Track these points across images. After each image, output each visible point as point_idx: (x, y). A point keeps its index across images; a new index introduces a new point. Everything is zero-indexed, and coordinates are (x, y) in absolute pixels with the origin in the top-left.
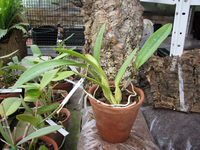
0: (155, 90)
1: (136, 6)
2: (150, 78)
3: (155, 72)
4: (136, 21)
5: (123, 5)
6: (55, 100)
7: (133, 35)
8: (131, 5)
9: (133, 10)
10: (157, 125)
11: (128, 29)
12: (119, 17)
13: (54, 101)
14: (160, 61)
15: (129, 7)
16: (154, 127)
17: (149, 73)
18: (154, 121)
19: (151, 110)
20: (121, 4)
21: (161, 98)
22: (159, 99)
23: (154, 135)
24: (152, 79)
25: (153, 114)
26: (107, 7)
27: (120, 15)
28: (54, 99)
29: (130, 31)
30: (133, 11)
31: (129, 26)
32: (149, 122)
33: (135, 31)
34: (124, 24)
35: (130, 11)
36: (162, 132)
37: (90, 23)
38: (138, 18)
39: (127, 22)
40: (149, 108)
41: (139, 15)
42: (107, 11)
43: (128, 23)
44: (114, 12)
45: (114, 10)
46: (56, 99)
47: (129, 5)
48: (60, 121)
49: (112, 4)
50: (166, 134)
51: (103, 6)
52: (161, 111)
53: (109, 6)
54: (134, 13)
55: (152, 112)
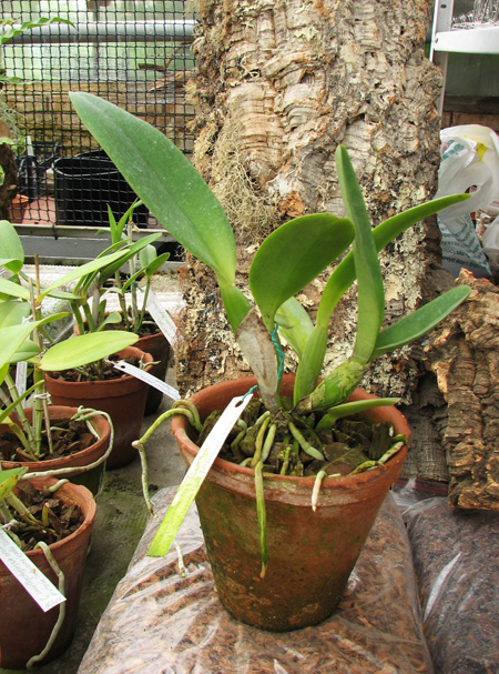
0: (465, 427)
1: (406, 64)
2: (448, 377)
3: (473, 351)
4: (404, 129)
5: (342, 61)
6: (55, 450)
7: (384, 187)
8: (382, 59)
9: (392, 82)
10: (455, 590)
11: (364, 162)
12: (325, 109)
13: (51, 451)
14: (492, 303)
15: (370, 67)
16: (443, 597)
17: (444, 350)
18: (445, 572)
19: (444, 515)
20: (337, 56)
21: (488, 467)
22: (477, 471)
23: (434, 639)
24: (458, 378)
25: (451, 535)
26: (277, 67)
27: (330, 101)
28: (54, 442)
29: (370, 169)
30: (387, 85)
31: (367, 146)
32: (428, 572)
33: (395, 169)
34: (347, 140)
35: (377, 86)
36: (468, 628)
37: (208, 135)
38: (414, 117)
39: (360, 133)
40: (438, 506)
41: (420, 103)
42: (277, 85)
43: (366, 133)
44: (304, 86)
45: (302, 80)
46: (59, 447)
47: (371, 61)
48: (42, 544)
49: (296, 56)
50: (487, 641)
51: (262, 64)
52: (486, 527)
53: (284, 64)
54: (392, 95)
55: (447, 527)
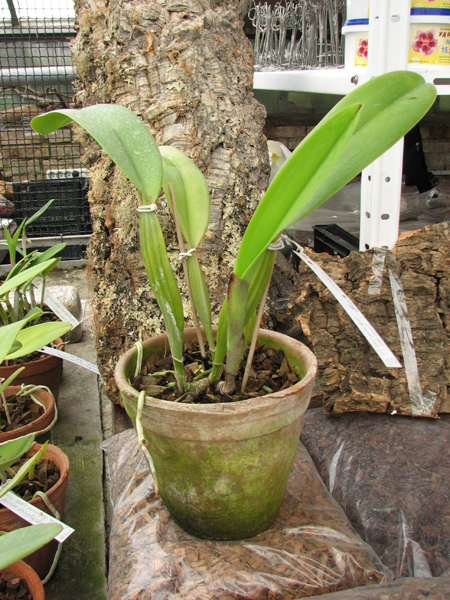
0: (328, 357)
1: (243, 103)
2: (309, 324)
3: (323, 304)
4: (248, 151)
5: (204, 105)
6: (13, 421)
7: (241, 194)
8: (228, 102)
9: (237, 118)
10: (348, 468)
11: (228, 178)
12: (197, 141)
13: (9, 422)
14: (334, 269)
15: (222, 108)
16: (339, 474)
17: (304, 306)
18: (336, 458)
19: (321, 421)
20: (200, 102)
21: (351, 382)
22: (343, 386)
23: (344, 504)
24: (316, 324)
25: (331, 433)
26: (157, 112)
27: (199, 135)
28: (11, 415)
29: (231, 182)
30: (234, 120)
31: (228, 166)
32: (323, 461)
33: (246, 180)
34: (212, 162)
35: (227, 121)
36: (368, 491)
37: (105, 166)
38: (253, 142)
39: (221, 156)
40: (315, 415)
41: (255, 131)
42: (157, 125)
43: (226, 157)
44: (179, 126)
45: (177, 121)
46: (16, 417)
47: (221, 103)
48: (39, 493)
49: (171, 103)
50: (384, 496)
51: (143, 110)
53: (162, 110)
54: (238, 127)
55: (327, 428)
